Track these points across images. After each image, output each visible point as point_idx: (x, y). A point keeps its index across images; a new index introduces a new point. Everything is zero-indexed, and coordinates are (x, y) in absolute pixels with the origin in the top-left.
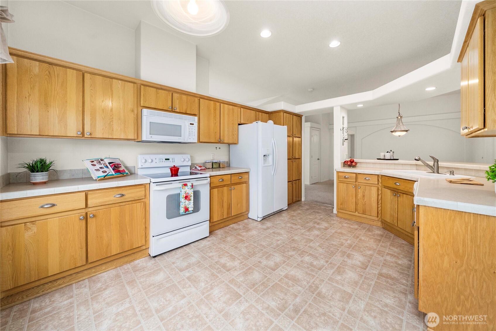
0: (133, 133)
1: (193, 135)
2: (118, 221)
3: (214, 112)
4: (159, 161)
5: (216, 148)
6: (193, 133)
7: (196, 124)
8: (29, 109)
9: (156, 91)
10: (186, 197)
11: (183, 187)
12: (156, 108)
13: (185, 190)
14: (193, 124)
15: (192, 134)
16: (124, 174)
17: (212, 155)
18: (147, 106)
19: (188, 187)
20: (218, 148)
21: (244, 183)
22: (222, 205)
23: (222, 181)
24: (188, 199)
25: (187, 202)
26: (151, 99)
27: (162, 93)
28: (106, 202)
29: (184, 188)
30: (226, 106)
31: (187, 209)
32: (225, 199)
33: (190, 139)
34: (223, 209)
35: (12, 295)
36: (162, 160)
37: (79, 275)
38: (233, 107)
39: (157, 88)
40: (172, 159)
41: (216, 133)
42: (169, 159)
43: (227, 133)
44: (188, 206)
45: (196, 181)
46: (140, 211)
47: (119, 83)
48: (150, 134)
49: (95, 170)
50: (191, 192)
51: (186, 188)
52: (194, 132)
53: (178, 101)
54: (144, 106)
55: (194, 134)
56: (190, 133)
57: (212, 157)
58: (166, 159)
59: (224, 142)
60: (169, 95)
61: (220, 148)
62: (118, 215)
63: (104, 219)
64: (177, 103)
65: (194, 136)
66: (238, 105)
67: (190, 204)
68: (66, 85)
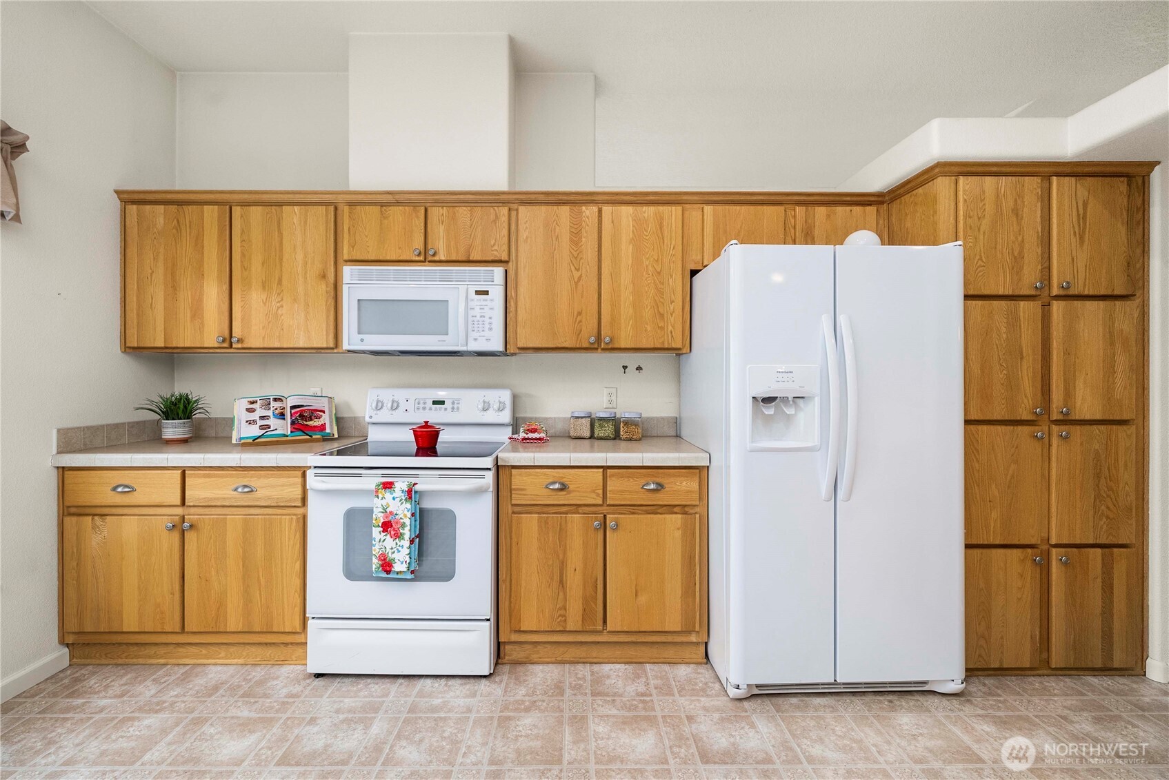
0: (325, 333)
1: (487, 326)
2: (241, 550)
3: (571, 240)
4: (417, 406)
5: (625, 367)
6: (487, 320)
7: (497, 293)
8: (152, 299)
9: (381, 212)
10: (386, 526)
11: (377, 492)
12: (381, 258)
13: (384, 502)
14: (486, 293)
15: (481, 323)
16: (314, 437)
17: (606, 391)
18: (358, 258)
19: (395, 495)
20: (632, 368)
21: (676, 510)
22: (561, 581)
23: (561, 490)
24: (393, 533)
25: (389, 542)
26: (366, 236)
27: (396, 212)
28: (218, 499)
29: (380, 496)
30: (627, 210)
31: (387, 566)
32: (575, 559)
33: (476, 339)
34: (561, 594)
35: (88, 644)
36: (425, 403)
37: (181, 650)
38: (661, 208)
39: (382, 204)
40: (453, 403)
41: (580, 313)
42: (442, 403)
43: (631, 311)
44: (391, 556)
45: (441, 476)
46: (289, 539)
47: (295, 212)
48: (359, 334)
49: (247, 422)
50: (403, 511)
51: (388, 495)
52: (490, 318)
53: (442, 228)
54: (350, 258)
55: (491, 323)
56: (476, 323)
57: (605, 399)
58: (435, 403)
59: (617, 346)
60: (417, 217)
61: (639, 368)
62: (241, 537)
63: (212, 540)
64: (441, 234)
65: (490, 329)
66: (685, 198)
67: (399, 551)
68: (203, 240)
